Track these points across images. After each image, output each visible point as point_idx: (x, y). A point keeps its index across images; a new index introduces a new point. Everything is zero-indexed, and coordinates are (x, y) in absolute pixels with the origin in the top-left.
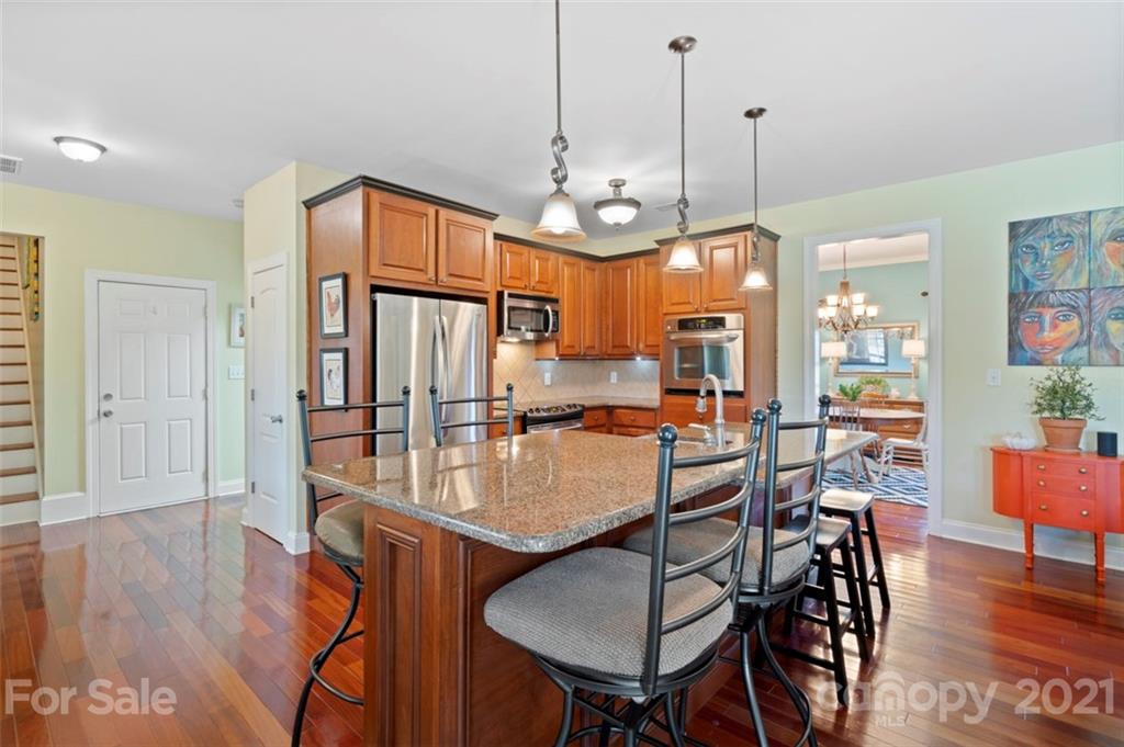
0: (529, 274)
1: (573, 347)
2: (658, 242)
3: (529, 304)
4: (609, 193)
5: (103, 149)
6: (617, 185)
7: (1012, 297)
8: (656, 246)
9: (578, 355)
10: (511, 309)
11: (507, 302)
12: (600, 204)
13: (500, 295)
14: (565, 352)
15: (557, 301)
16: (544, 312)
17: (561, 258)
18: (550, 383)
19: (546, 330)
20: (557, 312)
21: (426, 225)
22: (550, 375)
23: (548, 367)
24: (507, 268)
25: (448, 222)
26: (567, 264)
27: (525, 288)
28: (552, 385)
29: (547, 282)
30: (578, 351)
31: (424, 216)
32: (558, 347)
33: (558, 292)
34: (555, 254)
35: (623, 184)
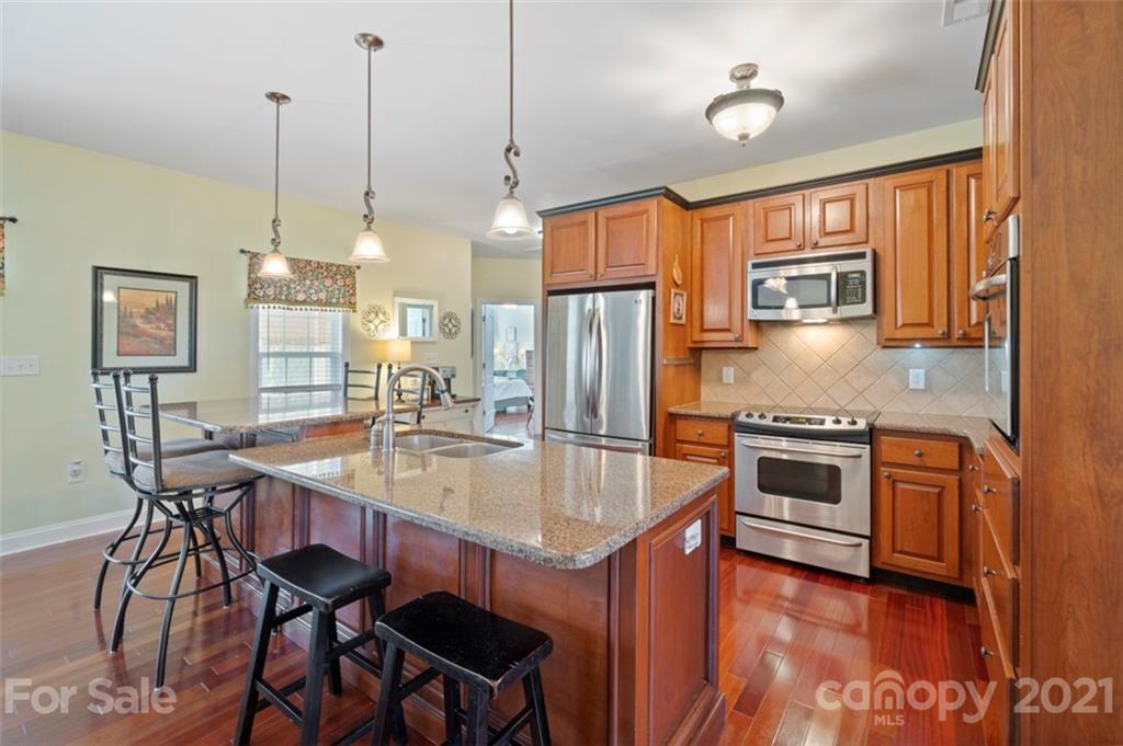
6: (744, 76)
10: (758, 283)
11: (752, 276)
14: (899, 334)
15: (862, 256)
16: (826, 277)
17: (888, 182)
18: (921, 386)
19: (828, 304)
20: (863, 273)
21: (586, 230)
22: (923, 371)
23: (919, 361)
24: (762, 232)
25: (608, 219)
26: (905, 188)
27: (800, 248)
28: (928, 389)
29: (851, 230)
30: (939, 329)
31: (585, 223)
32: (879, 328)
33: (880, 239)
34: (871, 182)
35: (751, 71)
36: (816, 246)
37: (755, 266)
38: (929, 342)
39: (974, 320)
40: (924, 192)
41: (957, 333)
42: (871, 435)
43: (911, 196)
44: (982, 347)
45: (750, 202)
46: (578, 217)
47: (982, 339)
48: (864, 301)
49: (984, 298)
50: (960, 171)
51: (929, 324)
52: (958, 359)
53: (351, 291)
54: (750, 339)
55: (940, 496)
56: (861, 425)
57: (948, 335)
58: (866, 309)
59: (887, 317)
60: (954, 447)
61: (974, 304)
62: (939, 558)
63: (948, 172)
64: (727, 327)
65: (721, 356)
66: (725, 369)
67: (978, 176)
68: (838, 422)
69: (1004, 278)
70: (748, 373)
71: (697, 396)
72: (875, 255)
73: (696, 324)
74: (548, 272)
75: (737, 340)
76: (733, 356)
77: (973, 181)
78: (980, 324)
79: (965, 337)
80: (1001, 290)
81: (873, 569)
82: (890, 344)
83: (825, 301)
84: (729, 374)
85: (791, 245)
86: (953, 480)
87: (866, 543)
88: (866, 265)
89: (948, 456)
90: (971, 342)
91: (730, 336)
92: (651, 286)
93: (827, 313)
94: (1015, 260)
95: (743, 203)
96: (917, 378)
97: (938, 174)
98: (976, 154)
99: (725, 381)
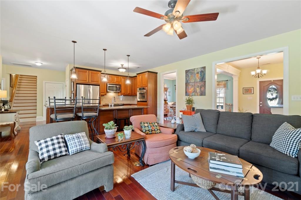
0: (114, 80)
1: (125, 93)
2: (137, 74)
3: (115, 86)
4: (120, 66)
5: (42, 64)
6: (122, 65)
7: (186, 83)
8: (136, 75)
9: (126, 95)
10: (109, 87)
11: (108, 85)
12: (119, 68)
13: (107, 84)
15: (120, 85)
16: (117, 87)
17: (122, 77)
19: (117, 90)
21: (87, 74)
23: (121, 97)
24: (109, 79)
25: (91, 73)
28: (122, 101)
29: (118, 82)
31: (86, 72)
33: (121, 83)
35: (123, 65)
36: (115, 83)
37: (109, 84)
38: (124, 95)
45: (107, 75)
91: (104, 94)
92: (99, 85)
93: (115, 91)
94: (147, 90)
96: (121, 99)
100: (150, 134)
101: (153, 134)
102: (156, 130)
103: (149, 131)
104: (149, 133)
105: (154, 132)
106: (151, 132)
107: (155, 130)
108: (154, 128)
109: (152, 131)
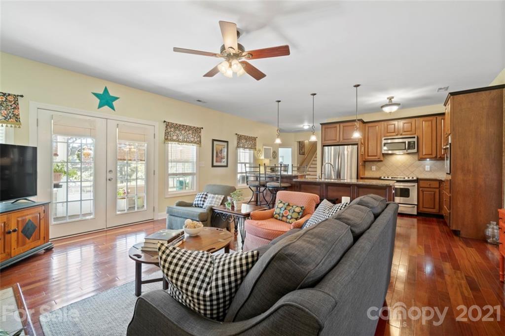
0: (399, 130)
3: (397, 141)
4: (386, 102)
6: (390, 99)
11: (384, 142)
12: (382, 107)
14: (424, 157)
15: (414, 137)
16: (405, 143)
17: (421, 119)
18: (429, 170)
19: (405, 149)
20: (414, 142)
21: (336, 129)
22: (429, 166)
23: (428, 164)
24: (386, 130)
25: (344, 126)
26: (425, 121)
27: (397, 135)
28: (431, 171)
29: (411, 131)
30: (434, 156)
31: (336, 127)
32: (418, 155)
33: (419, 133)
34: (416, 119)
35: (393, 98)
36: (401, 135)
37: (385, 139)
38: (431, 159)
39: (443, 153)
40: (430, 122)
41: (439, 156)
42: (417, 181)
43: (427, 123)
44: (444, 160)
45: (383, 122)
46: (334, 125)
47: (444, 158)
48: (415, 148)
49: (445, 149)
50: (439, 118)
51: (431, 154)
52: (438, 163)
53: (255, 145)
54: (382, 159)
55: (434, 194)
56: (415, 178)
57: (436, 157)
58: (415, 151)
59: (420, 153)
60: (438, 183)
61: (443, 150)
62: (434, 208)
63: (436, 118)
64: (375, 155)
65: (371, 163)
66: (373, 167)
67: (444, 119)
68: (409, 178)
69: (448, 146)
70: (380, 168)
71: (364, 174)
72: (418, 137)
73: (366, 154)
74: (323, 140)
75: (379, 159)
76: (375, 163)
77: (442, 121)
78: (444, 154)
79: (440, 157)
80: (448, 148)
81: (418, 212)
82: (421, 159)
83: (404, 148)
84: (374, 168)
85: (394, 134)
86: (437, 190)
87: (416, 206)
88: (415, 140)
89: (437, 185)
90: (442, 159)
91: (376, 157)
92: (357, 144)
93: (405, 151)
94: (450, 144)
95: (380, 123)
96: (427, 168)
97: (434, 118)
98: (443, 114)
99: (373, 170)
100: (279, 220)
101: (284, 221)
102: (289, 217)
103: (279, 214)
104: (279, 218)
105: (284, 219)
106: (280, 218)
107: (287, 216)
108: (288, 213)
109: (283, 216)
